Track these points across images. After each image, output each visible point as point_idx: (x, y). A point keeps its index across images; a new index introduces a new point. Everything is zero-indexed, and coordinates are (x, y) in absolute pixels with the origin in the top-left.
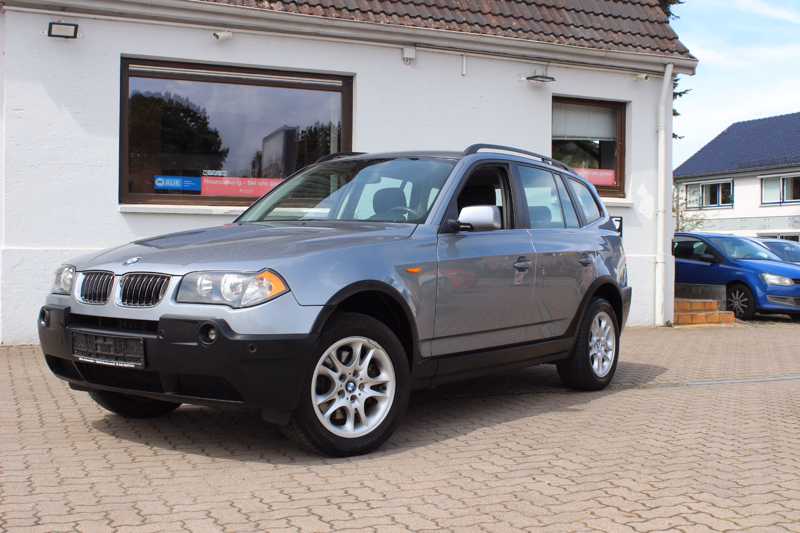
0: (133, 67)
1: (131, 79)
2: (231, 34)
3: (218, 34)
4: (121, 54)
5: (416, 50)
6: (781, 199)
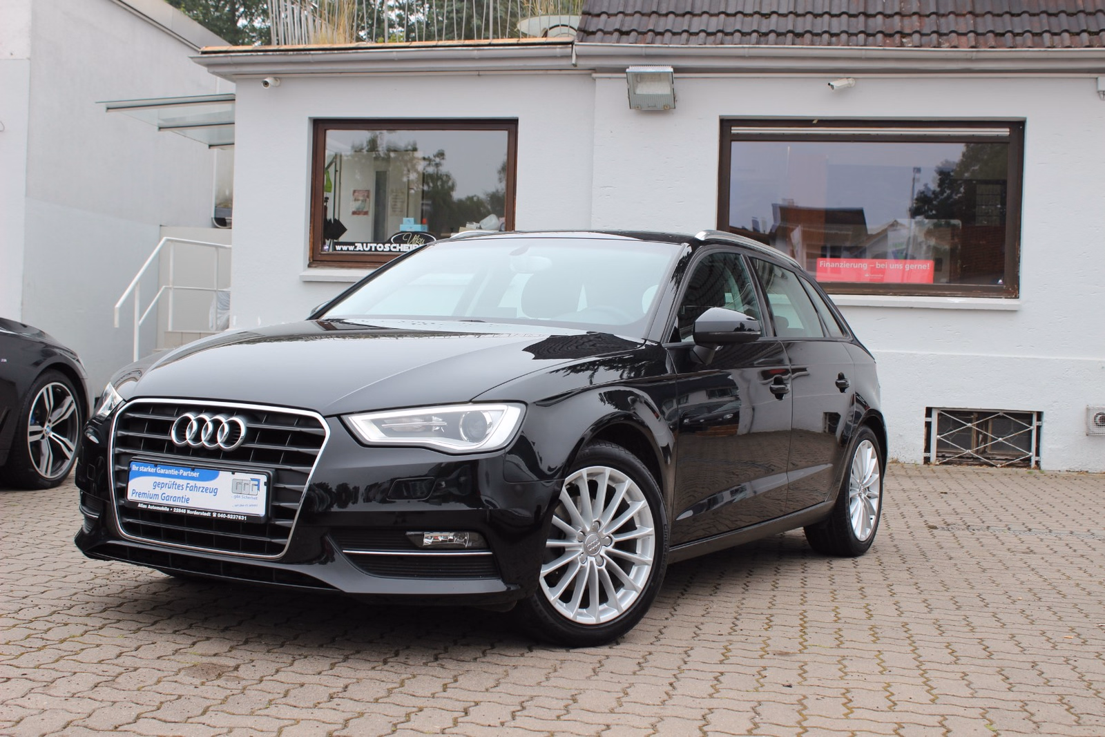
0: (736, 130)
1: (736, 146)
2: (851, 81)
3: (831, 83)
4: (720, 116)
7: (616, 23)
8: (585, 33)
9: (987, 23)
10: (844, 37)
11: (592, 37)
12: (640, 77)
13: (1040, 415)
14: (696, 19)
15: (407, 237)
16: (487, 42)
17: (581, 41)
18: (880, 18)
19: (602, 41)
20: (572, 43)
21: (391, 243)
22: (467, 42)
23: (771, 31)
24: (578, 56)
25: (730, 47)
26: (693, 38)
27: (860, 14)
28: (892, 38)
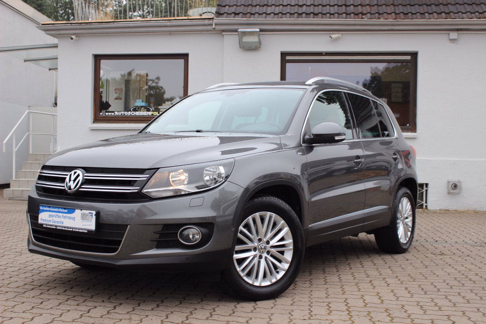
0: (288, 58)
1: (288, 65)
2: (340, 35)
3: (331, 36)
4: (281, 52)
5: (458, 34)
7: (233, 9)
8: (219, 14)
9: (400, 9)
10: (336, 15)
11: (222, 16)
12: (244, 34)
13: (427, 185)
14: (269, 8)
15: (139, 108)
16: (174, 18)
17: (217, 17)
18: (352, 7)
19: (227, 17)
20: (213, 19)
21: (131, 111)
22: (165, 19)
23: (304, 13)
24: (216, 24)
25: (285, 20)
26: (268, 16)
27: (343, 5)
28: (358, 16)
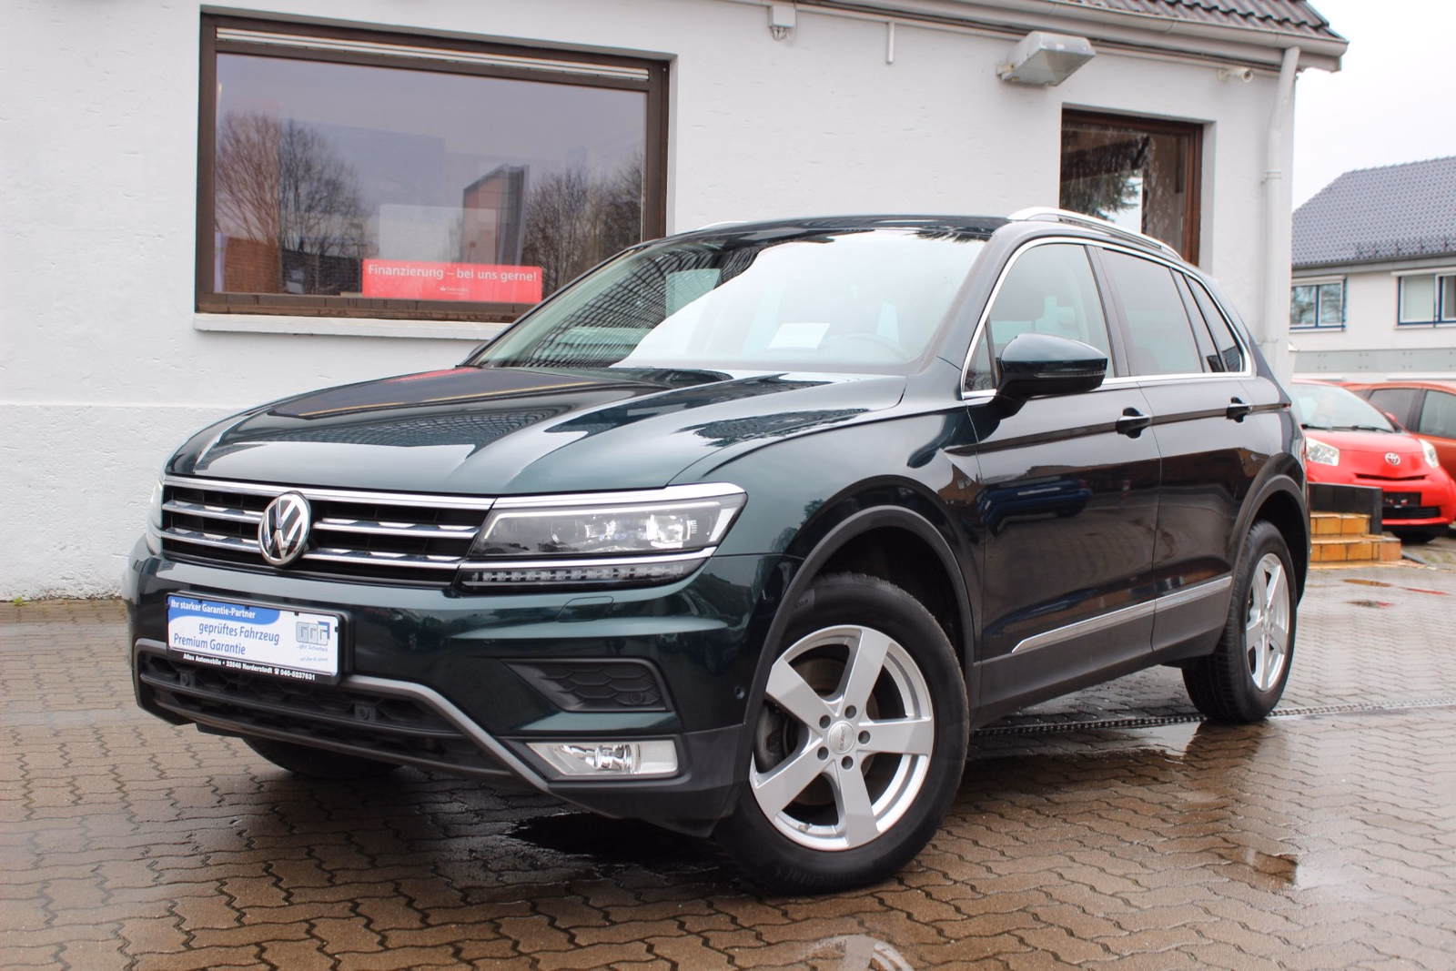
0: (224, 34)
1: (221, 59)
4: (202, 7)
5: (798, 12)
6: (1435, 316)
